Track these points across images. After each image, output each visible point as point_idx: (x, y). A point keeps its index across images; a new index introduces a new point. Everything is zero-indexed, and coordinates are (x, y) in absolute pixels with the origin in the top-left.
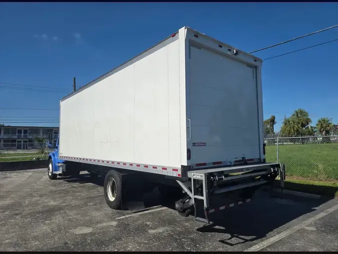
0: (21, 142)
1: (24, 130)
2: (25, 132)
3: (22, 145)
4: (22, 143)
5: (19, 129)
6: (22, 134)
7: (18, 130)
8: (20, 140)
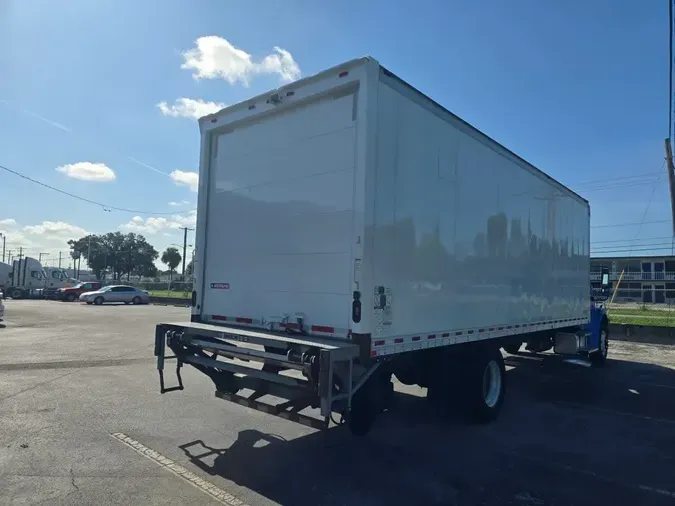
0: (650, 287)
1: (656, 265)
2: (659, 267)
3: (653, 295)
4: (653, 289)
5: (645, 261)
6: (653, 273)
7: (644, 265)
8: (648, 284)
